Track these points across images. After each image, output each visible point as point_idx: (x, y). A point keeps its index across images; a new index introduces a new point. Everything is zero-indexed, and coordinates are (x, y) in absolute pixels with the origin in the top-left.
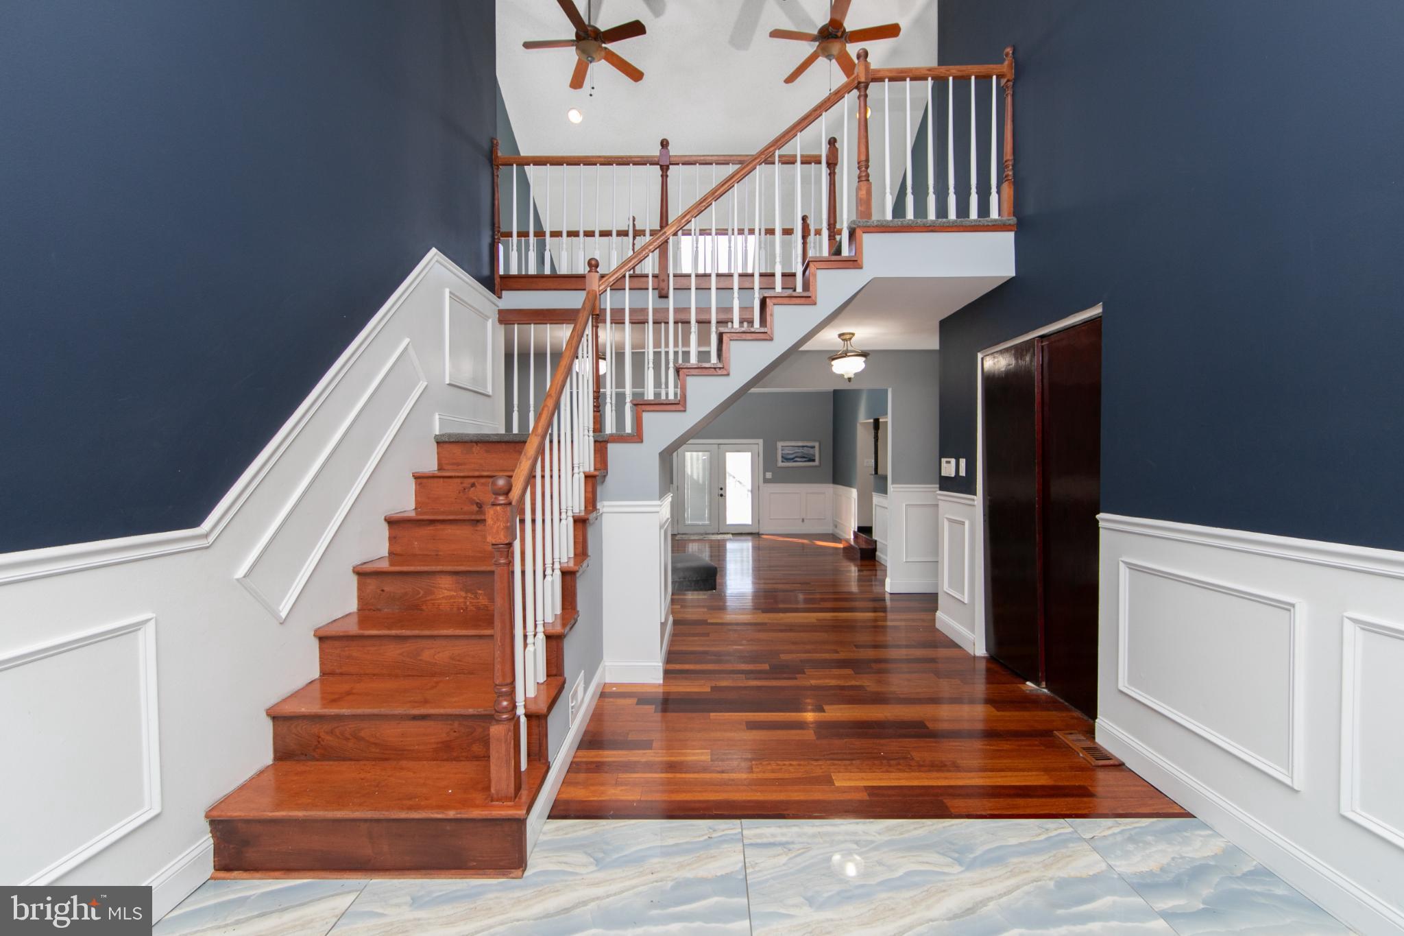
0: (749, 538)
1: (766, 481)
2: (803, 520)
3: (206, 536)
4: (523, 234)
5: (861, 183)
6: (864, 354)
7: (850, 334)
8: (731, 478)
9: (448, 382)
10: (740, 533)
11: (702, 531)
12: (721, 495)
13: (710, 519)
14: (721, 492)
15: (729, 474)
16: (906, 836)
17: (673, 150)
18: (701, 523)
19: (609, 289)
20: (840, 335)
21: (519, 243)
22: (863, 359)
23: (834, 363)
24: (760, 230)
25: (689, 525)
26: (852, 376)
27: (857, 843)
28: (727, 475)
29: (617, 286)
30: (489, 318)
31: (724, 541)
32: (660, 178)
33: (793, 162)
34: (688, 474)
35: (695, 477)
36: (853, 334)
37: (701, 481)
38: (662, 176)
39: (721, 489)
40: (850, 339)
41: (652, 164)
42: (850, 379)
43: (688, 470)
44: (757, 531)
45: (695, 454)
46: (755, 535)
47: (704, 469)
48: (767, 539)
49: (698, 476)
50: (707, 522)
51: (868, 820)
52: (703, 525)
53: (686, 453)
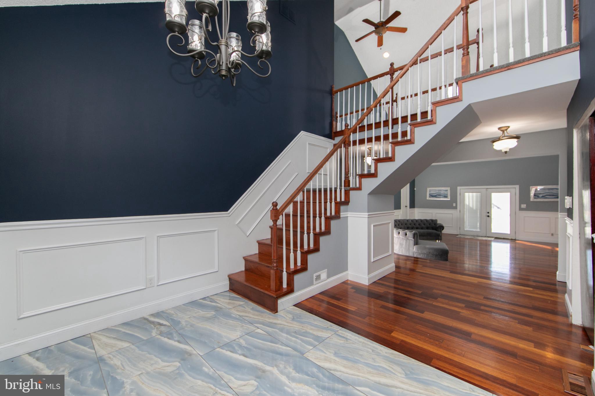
0: (509, 241)
1: (521, 209)
2: (552, 235)
3: (229, 214)
4: (352, 113)
5: (465, 57)
6: (517, 137)
7: (507, 127)
8: (495, 207)
9: (307, 172)
10: (500, 238)
11: (475, 235)
12: (488, 216)
13: (480, 228)
14: (488, 214)
15: (493, 204)
16: (396, 358)
17: (395, 66)
18: (474, 230)
19: (352, 133)
20: (499, 129)
21: (350, 116)
22: (516, 140)
23: (494, 144)
24: (420, 93)
25: (467, 231)
26: (508, 150)
27: (373, 351)
28: (492, 206)
29: (355, 132)
30: (328, 148)
31: (491, 241)
32: (390, 79)
33: (428, 60)
34: (466, 204)
35: (471, 206)
36: (509, 127)
37: (474, 208)
38: (391, 78)
39: (488, 213)
40: (506, 130)
41: (387, 75)
42: (506, 152)
43: (467, 202)
44: (514, 238)
45: (471, 194)
46: (513, 240)
47: (477, 201)
48: (519, 243)
49: (473, 205)
50: (478, 230)
51: (387, 348)
52: (477, 232)
53: (465, 194)
